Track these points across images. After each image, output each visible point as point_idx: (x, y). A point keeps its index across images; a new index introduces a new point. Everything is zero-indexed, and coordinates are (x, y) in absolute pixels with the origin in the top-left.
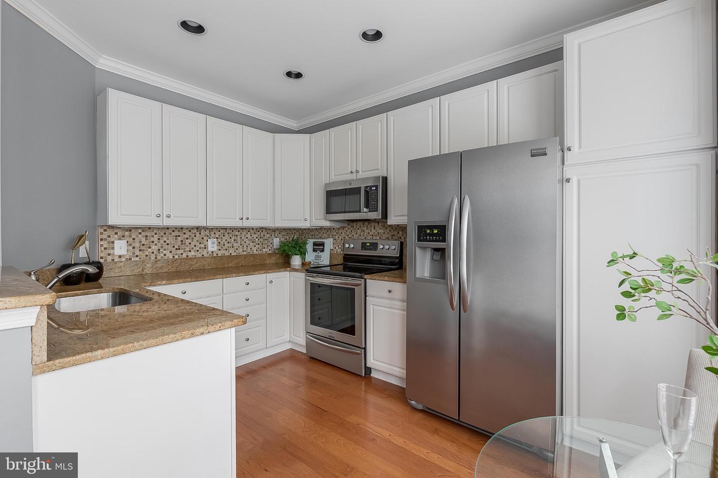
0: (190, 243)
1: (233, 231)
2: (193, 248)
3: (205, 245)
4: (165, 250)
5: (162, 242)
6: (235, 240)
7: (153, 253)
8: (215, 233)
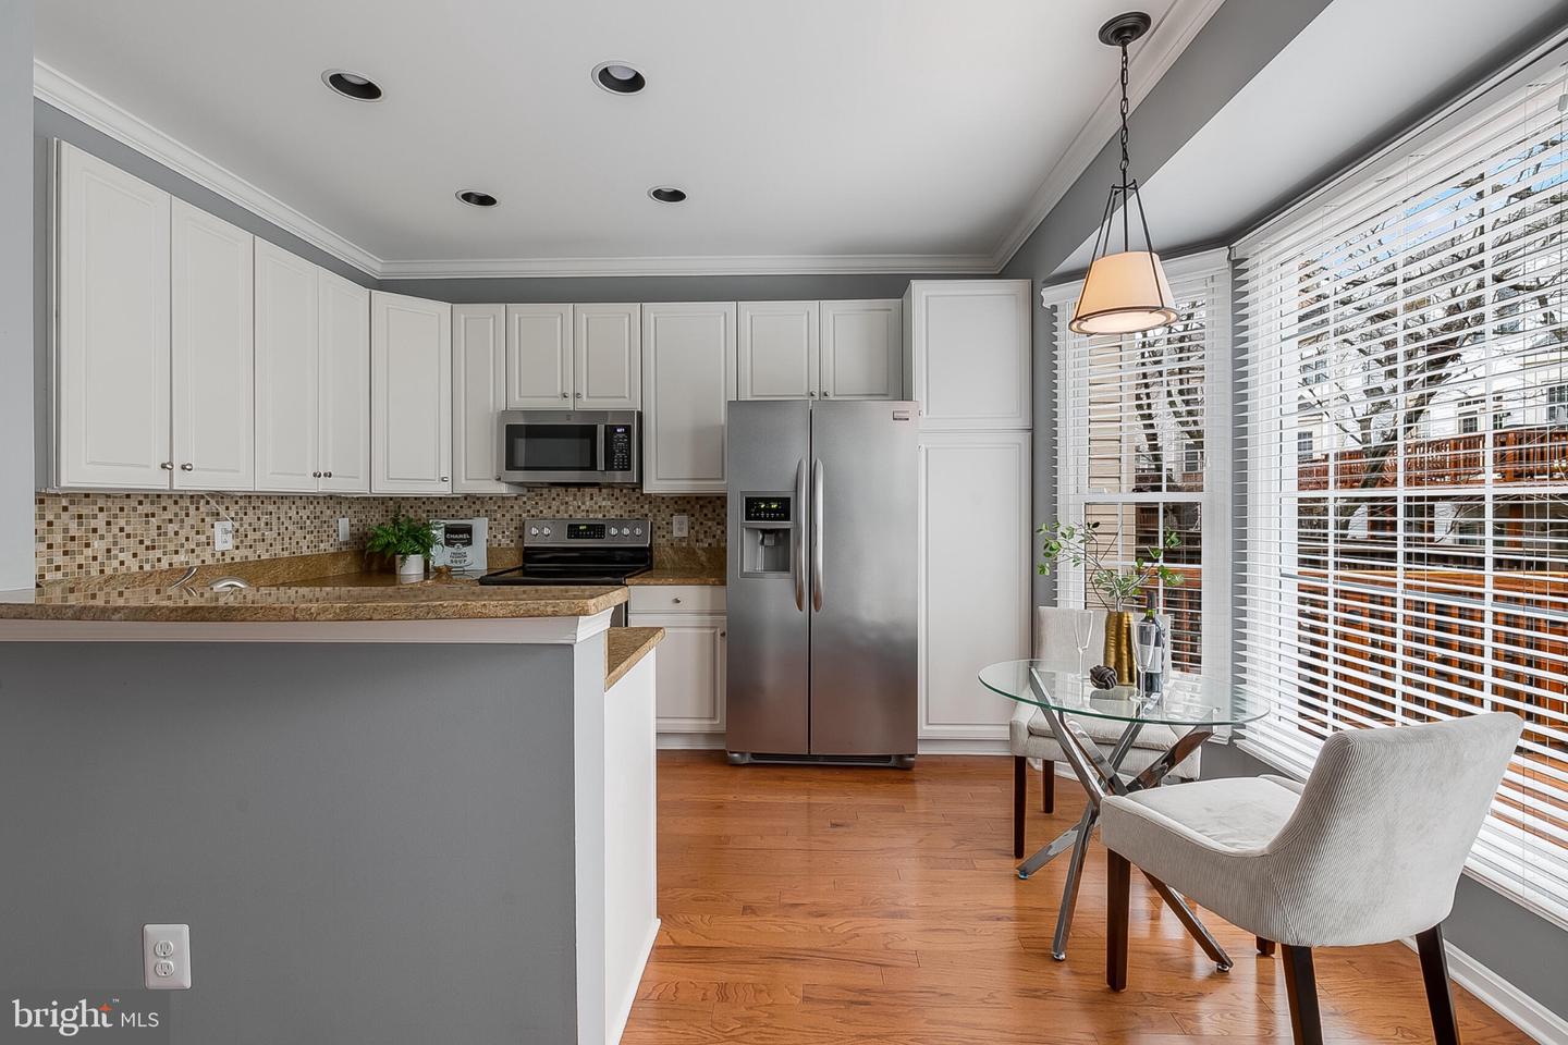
0: (176, 533)
1: (262, 503)
2: (182, 546)
3: (208, 538)
4: (122, 550)
5: (115, 529)
6: (267, 524)
7: (95, 558)
8: (227, 508)
